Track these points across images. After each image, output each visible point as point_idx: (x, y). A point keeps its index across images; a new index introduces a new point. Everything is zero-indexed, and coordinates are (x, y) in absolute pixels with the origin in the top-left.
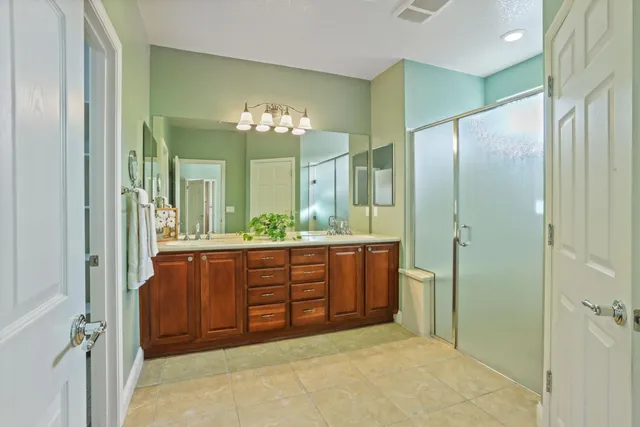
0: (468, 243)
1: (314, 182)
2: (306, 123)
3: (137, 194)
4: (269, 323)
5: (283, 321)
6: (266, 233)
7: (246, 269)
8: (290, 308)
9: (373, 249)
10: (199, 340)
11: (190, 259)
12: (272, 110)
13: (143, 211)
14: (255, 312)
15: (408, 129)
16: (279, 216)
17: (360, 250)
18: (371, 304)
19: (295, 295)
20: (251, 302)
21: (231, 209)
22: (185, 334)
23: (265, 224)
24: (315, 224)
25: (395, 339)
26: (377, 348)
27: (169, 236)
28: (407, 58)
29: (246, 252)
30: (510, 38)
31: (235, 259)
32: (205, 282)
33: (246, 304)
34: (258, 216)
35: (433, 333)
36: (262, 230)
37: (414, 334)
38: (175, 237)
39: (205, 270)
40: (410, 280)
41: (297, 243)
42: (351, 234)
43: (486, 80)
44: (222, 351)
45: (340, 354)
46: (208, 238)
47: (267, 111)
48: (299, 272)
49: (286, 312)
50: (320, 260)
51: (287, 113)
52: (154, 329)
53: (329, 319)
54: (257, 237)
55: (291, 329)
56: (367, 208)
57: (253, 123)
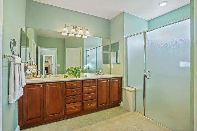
0: (150, 77)
1: (89, 56)
2: (88, 33)
3: (14, 58)
4: (75, 110)
5: (80, 109)
6: (73, 74)
7: (65, 89)
8: (83, 104)
9: (113, 80)
10: (45, 120)
11: (41, 86)
12: (76, 28)
13: (17, 66)
14: (69, 106)
15: (125, 37)
16: (78, 68)
17: (108, 80)
18: (112, 100)
19: (85, 99)
20: (67, 102)
21: (59, 65)
22: (39, 117)
23: (72, 71)
24: (89, 71)
25: (122, 113)
26: (116, 117)
27: (33, 76)
28: (124, 11)
29: (65, 82)
30: (162, 5)
31: (61, 85)
32: (48, 96)
33: (65, 104)
34: (69, 68)
35: (135, 110)
36: (71, 73)
37: (128, 111)
38: (36, 77)
39: (48, 90)
40: (126, 91)
41: (85, 78)
42: (104, 74)
43: (149, 21)
44: (55, 123)
45: (103, 121)
46: (50, 77)
47: (73, 28)
48: (86, 90)
49: (81, 105)
50: (94, 85)
51: (81, 29)
52: (25, 117)
53: (97, 107)
54: (69, 76)
55: (83, 111)
56: (109, 65)
57: (68, 33)
